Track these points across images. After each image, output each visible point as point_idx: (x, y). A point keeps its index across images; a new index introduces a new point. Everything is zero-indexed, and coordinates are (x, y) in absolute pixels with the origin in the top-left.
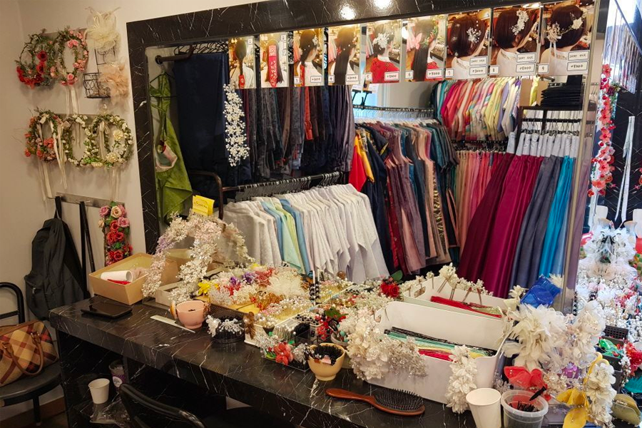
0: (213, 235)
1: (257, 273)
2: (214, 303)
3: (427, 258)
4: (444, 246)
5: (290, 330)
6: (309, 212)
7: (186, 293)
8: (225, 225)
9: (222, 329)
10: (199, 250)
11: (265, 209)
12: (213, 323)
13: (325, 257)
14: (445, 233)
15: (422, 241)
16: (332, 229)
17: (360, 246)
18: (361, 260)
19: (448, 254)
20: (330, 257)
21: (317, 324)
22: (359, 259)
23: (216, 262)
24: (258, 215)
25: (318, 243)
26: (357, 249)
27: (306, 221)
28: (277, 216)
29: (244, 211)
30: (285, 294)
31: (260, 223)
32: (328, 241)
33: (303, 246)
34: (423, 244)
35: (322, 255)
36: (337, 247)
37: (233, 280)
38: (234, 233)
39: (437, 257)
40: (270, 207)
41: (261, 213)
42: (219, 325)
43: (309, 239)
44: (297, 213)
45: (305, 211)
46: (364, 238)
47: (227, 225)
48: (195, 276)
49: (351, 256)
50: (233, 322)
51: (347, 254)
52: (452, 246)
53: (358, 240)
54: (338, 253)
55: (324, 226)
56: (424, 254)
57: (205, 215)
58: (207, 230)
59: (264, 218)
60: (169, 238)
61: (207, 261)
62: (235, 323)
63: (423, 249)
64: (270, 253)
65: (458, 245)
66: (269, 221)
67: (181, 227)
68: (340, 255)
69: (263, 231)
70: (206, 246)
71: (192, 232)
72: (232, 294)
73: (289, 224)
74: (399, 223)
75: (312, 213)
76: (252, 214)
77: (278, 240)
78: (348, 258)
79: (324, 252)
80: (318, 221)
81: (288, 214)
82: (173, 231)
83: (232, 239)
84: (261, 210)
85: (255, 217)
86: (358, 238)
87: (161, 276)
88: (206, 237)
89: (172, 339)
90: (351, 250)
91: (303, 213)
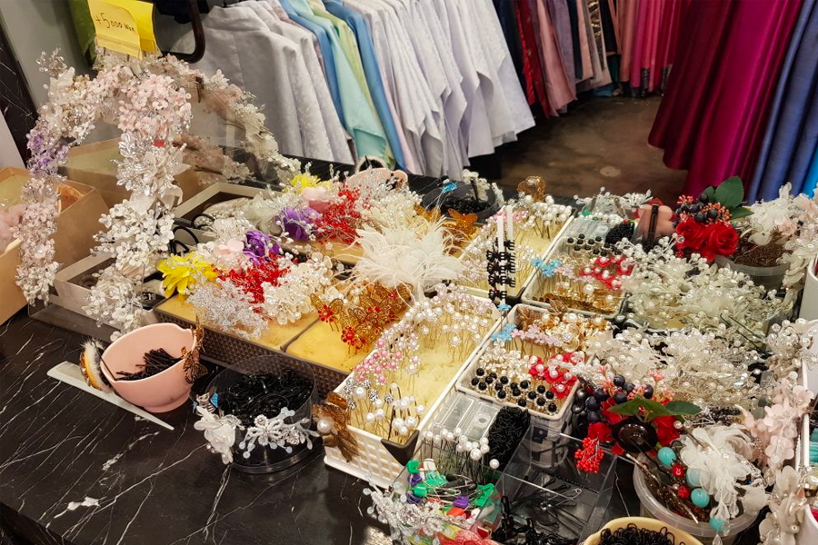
0: (169, 116)
1: (313, 205)
2: (213, 327)
3: (579, 81)
4: (601, 55)
5: (476, 454)
6: (380, 13)
7: (130, 296)
8: (199, 80)
9: (251, 446)
10: (139, 168)
11: (291, 17)
12: (219, 431)
13: (423, 107)
14: (601, 32)
15: (571, 51)
16: (427, 47)
17: (480, 75)
18: (482, 102)
19: (607, 70)
20: (431, 107)
21: (553, 409)
22: (479, 101)
23: (204, 169)
24: (280, 32)
25: (406, 80)
26: (476, 82)
27: (377, 34)
28: (319, 30)
29: (247, 24)
30: (413, 280)
31: (285, 49)
32: (423, 72)
33: (378, 92)
34: (572, 57)
35: (417, 103)
36: (442, 85)
37: (253, 244)
38: (232, 103)
39: (592, 78)
40: (302, 9)
41: (284, 26)
42: (240, 435)
43: (387, 71)
44: (357, 17)
45: (373, 13)
46: (486, 58)
47: (206, 81)
48: (145, 247)
49: (467, 100)
50: (279, 419)
51: (460, 95)
52: (612, 53)
53: (476, 66)
54: (442, 96)
55: (412, 41)
56: (573, 76)
57: (136, 54)
58: (150, 101)
59: (292, 36)
60: (51, 135)
61: (168, 197)
62: (287, 421)
63: (572, 65)
64: (317, 115)
65: (619, 51)
66: (304, 42)
67: (77, 96)
68: (447, 100)
69: (295, 68)
70: (156, 154)
71: (109, 112)
72: (259, 297)
73: (345, 45)
74: (534, 20)
75: (386, 15)
76: (265, 31)
77: (329, 83)
78: (462, 104)
79: (419, 98)
80: (401, 31)
81: (341, 23)
82: (59, 112)
83: (230, 116)
84: (282, 19)
85: (274, 37)
86: (475, 61)
87: (56, 247)
88: (149, 125)
89: (106, 466)
90: (466, 85)
91: (369, 16)
